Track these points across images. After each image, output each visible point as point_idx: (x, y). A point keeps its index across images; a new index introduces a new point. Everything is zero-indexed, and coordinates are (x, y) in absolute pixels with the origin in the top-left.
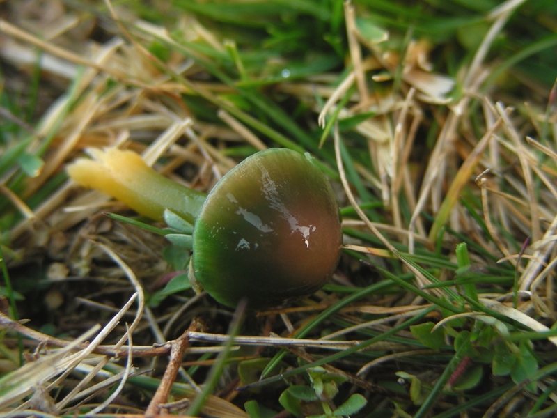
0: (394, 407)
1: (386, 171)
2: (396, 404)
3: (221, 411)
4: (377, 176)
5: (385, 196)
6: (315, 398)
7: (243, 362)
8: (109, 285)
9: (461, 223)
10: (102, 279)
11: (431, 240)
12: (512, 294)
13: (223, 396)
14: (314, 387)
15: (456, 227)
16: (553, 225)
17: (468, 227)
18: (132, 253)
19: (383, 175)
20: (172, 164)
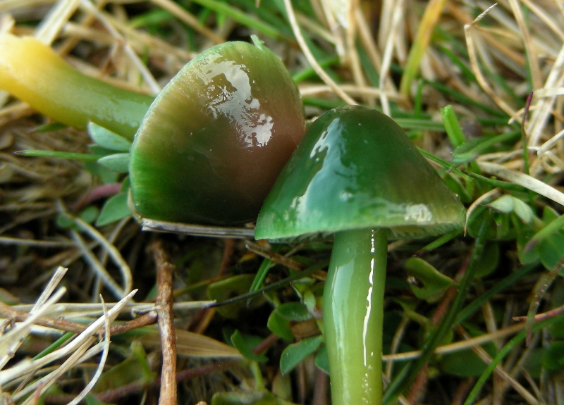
0: (401, 309)
1: (337, 20)
2: (404, 305)
3: (196, 348)
4: (327, 27)
5: (340, 50)
6: (309, 317)
7: (213, 285)
8: (23, 211)
9: (435, 68)
10: (12, 206)
11: (402, 96)
12: (518, 151)
13: (192, 328)
14: (305, 303)
15: (429, 75)
16: (559, 63)
17: (444, 73)
18: (45, 168)
19: (334, 26)
20: (66, 46)
